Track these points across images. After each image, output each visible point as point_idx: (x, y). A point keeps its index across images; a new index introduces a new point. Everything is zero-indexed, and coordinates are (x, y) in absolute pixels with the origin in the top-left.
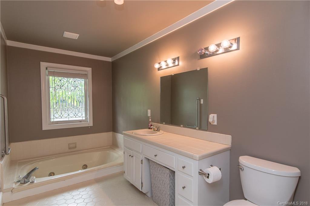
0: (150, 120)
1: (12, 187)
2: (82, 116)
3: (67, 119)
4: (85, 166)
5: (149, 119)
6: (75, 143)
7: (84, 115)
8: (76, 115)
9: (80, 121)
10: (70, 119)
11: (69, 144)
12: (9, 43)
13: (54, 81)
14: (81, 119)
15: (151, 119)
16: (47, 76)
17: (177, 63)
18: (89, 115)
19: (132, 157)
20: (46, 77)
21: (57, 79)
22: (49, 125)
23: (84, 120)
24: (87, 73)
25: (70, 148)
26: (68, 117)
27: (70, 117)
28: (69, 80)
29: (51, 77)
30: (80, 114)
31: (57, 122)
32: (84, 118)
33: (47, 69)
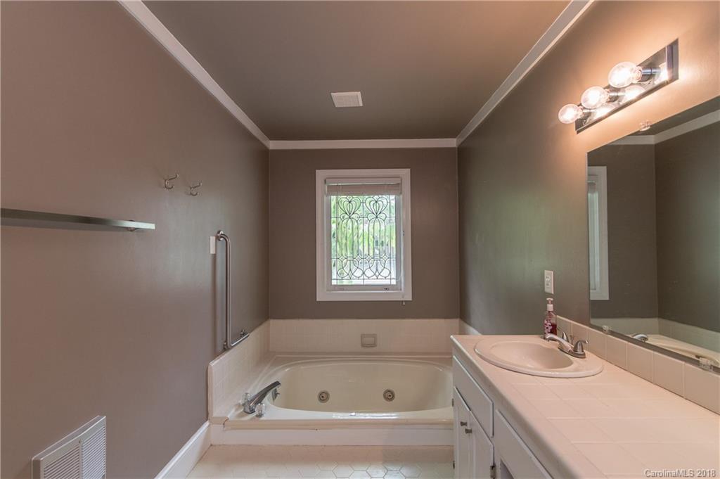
0: (550, 307)
1: (225, 417)
2: (389, 277)
3: (360, 282)
4: (389, 394)
5: (548, 302)
6: (374, 336)
7: (393, 275)
8: (377, 274)
9: (386, 288)
10: (368, 282)
11: (363, 336)
12: (273, 145)
13: (338, 204)
14: (387, 282)
15: (552, 302)
16: (327, 195)
17: (663, 74)
18: (405, 275)
19: (468, 431)
20: (325, 197)
21: (344, 199)
22: (328, 292)
23: (393, 285)
24: (400, 182)
25: (363, 345)
26: (362, 278)
27: (365, 277)
28: (365, 199)
29: (334, 198)
30: (385, 273)
31: (342, 287)
32: (394, 282)
33: (325, 182)
